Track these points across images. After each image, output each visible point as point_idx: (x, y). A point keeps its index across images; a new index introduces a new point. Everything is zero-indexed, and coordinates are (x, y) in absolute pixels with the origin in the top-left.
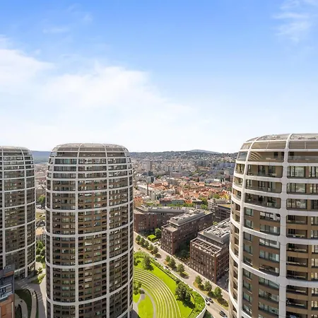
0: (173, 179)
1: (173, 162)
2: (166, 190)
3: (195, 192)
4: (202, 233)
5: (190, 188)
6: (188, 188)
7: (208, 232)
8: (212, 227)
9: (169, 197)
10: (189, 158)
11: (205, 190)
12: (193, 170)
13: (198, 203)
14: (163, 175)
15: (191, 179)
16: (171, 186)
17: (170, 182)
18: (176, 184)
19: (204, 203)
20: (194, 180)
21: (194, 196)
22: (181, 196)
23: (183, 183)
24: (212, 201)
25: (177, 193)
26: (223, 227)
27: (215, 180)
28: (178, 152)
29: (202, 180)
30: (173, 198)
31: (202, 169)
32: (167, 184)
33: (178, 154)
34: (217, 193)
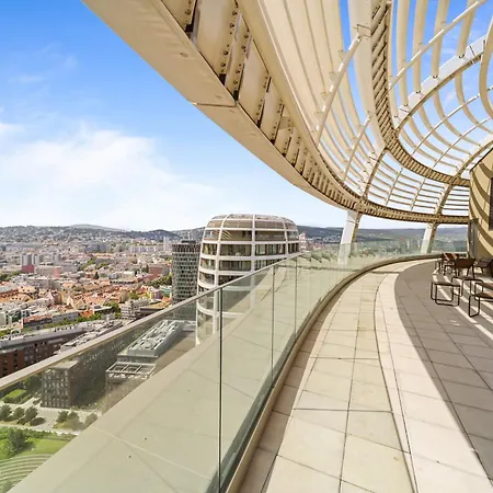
0: (44, 278)
1: (37, 248)
2: (31, 301)
3: (96, 295)
4: (124, 353)
5: (84, 291)
6: (79, 291)
7: (135, 348)
8: (139, 341)
9: (42, 312)
10: (72, 239)
11: (114, 290)
12: (82, 258)
13: (106, 312)
14: (17, 274)
15: (83, 275)
16: (42, 292)
17: (39, 285)
18: (52, 286)
19: (115, 309)
20: (89, 277)
21: (96, 302)
22: (69, 307)
23: (68, 284)
24: (127, 304)
25: (58, 302)
26: (154, 335)
27: (125, 273)
28: (46, 228)
29: (103, 275)
30: (53, 312)
31: (99, 256)
32: (32, 289)
33: (46, 232)
34: (134, 292)
